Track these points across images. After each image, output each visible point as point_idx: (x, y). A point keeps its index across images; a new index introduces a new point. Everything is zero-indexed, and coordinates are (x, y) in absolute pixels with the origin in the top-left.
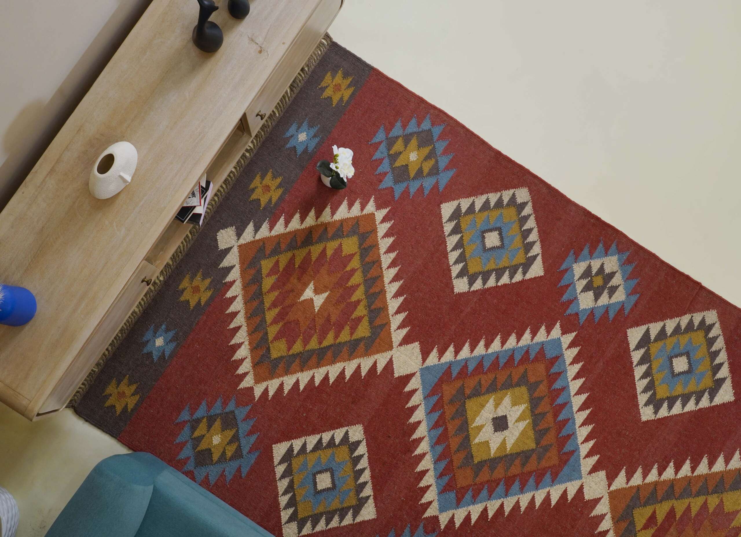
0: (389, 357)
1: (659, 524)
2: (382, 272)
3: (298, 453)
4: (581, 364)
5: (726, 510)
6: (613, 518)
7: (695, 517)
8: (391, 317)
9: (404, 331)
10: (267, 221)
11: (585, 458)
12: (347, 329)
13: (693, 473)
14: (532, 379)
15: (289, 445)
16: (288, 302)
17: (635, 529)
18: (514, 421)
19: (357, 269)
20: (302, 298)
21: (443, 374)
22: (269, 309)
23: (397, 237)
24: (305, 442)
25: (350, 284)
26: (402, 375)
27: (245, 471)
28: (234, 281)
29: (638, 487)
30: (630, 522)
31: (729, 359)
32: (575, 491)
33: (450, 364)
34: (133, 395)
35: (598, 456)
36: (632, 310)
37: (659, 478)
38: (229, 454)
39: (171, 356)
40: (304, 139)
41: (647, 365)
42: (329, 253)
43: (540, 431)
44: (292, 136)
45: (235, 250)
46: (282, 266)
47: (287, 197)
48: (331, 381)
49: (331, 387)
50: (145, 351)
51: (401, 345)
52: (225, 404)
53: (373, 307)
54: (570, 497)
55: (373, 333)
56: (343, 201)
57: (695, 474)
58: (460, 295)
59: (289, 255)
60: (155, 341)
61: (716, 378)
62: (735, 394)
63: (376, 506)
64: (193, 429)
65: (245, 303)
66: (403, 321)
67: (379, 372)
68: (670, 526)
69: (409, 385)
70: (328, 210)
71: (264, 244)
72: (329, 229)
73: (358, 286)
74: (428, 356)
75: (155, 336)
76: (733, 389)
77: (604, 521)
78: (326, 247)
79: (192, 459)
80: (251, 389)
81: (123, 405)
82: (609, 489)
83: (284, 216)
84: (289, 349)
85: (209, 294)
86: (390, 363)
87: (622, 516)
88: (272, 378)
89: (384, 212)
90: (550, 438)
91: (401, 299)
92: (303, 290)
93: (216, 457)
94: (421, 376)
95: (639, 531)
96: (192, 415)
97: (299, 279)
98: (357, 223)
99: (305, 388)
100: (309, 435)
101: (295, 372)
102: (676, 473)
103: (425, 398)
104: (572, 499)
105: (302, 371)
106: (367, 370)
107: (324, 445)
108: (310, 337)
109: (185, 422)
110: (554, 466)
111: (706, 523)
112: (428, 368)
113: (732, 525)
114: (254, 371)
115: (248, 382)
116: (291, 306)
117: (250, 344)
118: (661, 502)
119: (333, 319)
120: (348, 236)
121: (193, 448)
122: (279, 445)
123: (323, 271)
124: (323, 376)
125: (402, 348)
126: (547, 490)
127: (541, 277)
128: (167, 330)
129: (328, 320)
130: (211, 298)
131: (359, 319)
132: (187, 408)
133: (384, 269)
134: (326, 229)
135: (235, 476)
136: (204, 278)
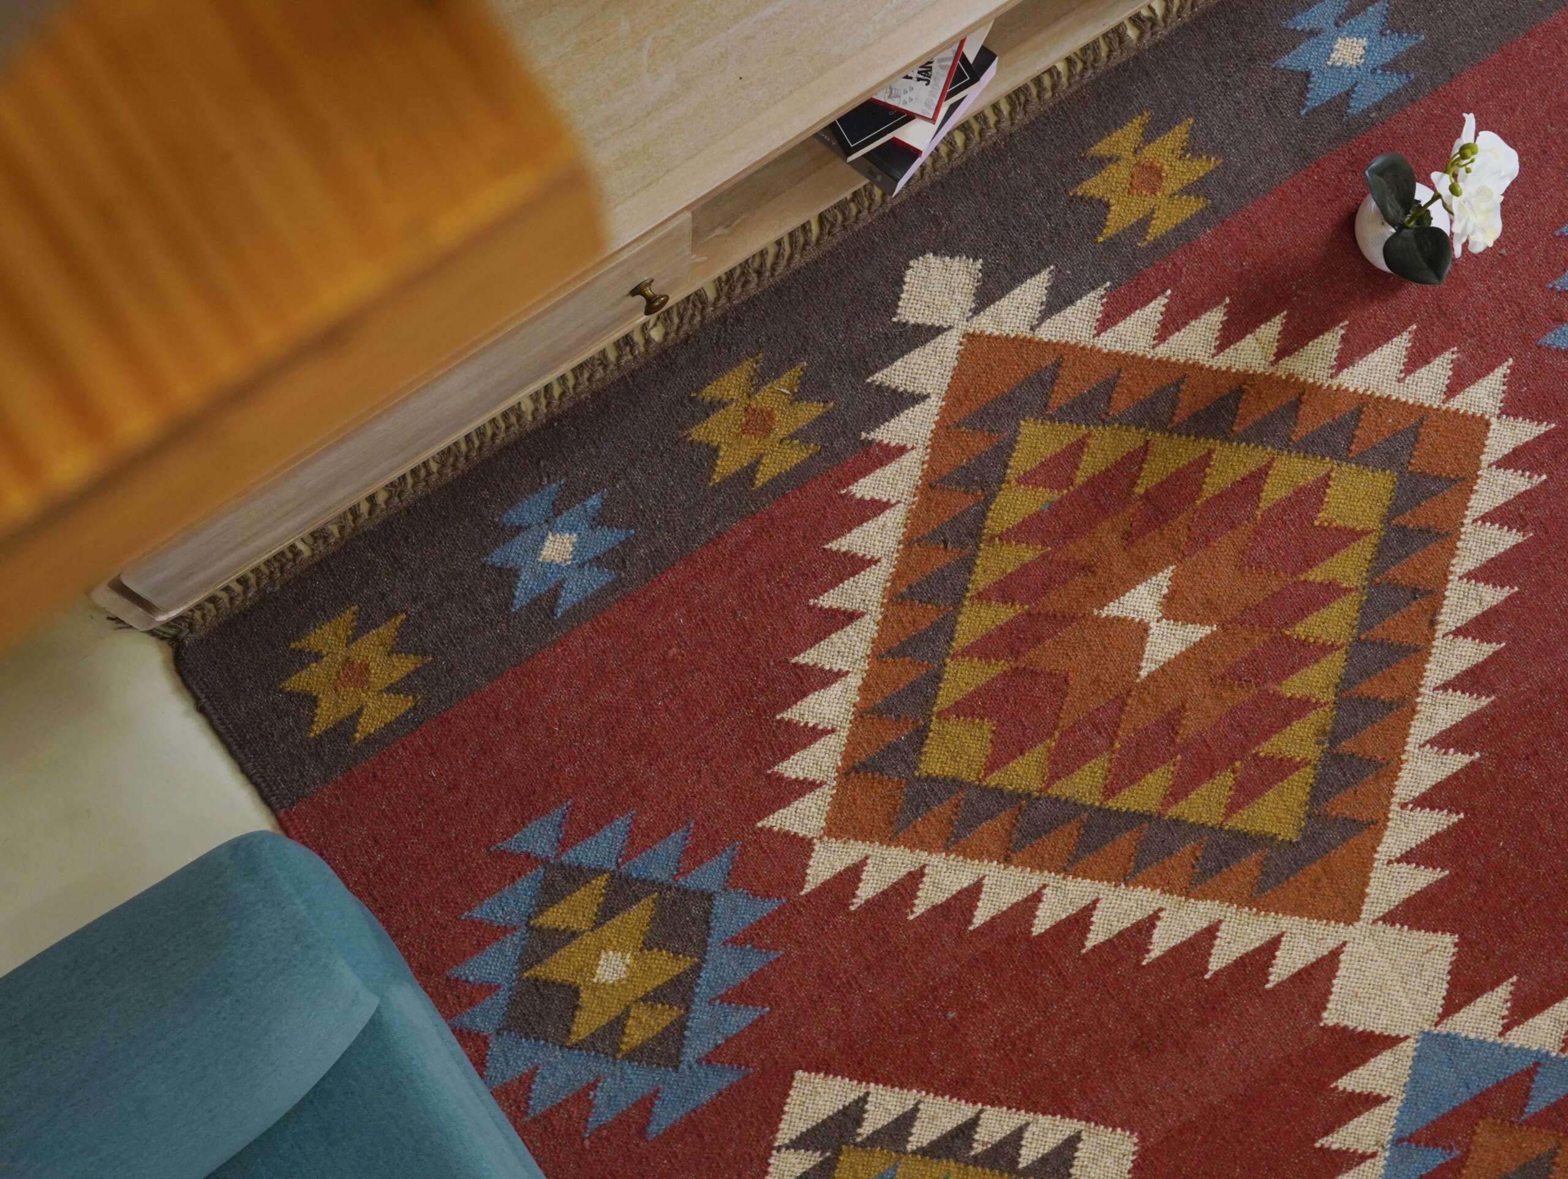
0: (1332, 944)
2: (1430, 639)
3: (874, 1139)
8: (1395, 807)
9: (1423, 878)
10: (1101, 291)
12: (1223, 784)
15: (853, 1096)
16: (1056, 601)
19: (1348, 591)
20: (1113, 609)
21: (1499, 1085)
22: (982, 596)
23: (1536, 538)
24: (916, 1109)
25: (1300, 630)
26: (1351, 1025)
27: (663, 1118)
28: (902, 450)
33: (1537, 1064)
34: (391, 689)
38: (635, 1035)
39: (575, 612)
40: (1351, 62)
42: (1274, 491)
44: (1313, 33)
45: (950, 345)
46: (1089, 466)
47: (1206, 237)
48: (1095, 937)
49: (1085, 959)
50: (496, 558)
51: (1389, 918)
52: (693, 856)
53: (1346, 746)
55: (1309, 837)
56: (1399, 333)
59: (1131, 439)
60: (543, 538)
64: (550, 895)
65: (908, 543)
66: (1434, 840)
67: (1273, 980)
69: (1361, 1071)
70: (1330, 342)
71: (1058, 365)
72: (1305, 409)
73: (1326, 649)
74: (1468, 1001)
75: (550, 521)
78: (1269, 466)
79: (501, 998)
80: (803, 847)
81: (345, 711)
83: (1170, 297)
84: (992, 766)
85: (796, 456)
86: (1327, 965)
88: (891, 840)
89: (1526, 431)
91: (1457, 761)
92: (1128, 585)
93: (584, 1026)
94: (1417, 1060)
96: (564, 845)
97: (1129, 538)
98: (1415, 430)
99: (991, 924)
100: (939, 1092)
101: (978, 854)
103: (1398, 1141)
105: (1007, 860)
106: (1236, 955)
107: (978, 1148)
108: (1084, 756)
109: (530, 860)
112: (1451, 1041)
114: (841, 787)
115: (802, 817)
116: (1061, 619)
117: (865, 688)
119: (1190, 727)
120: (1362, 460)
121: (520, 961)
122: (818, 1079)
123: (1225, 546)
124: (1071, 911)
125: (1392, 933)
128: (601, 520)
129: (1171, 722)
130: (798, 476)
131: (1282, 768)
132: (556, 815)
133: (1441, 630)
134: (1296, 405)
135: (623, 1120)
136: (800, 395)
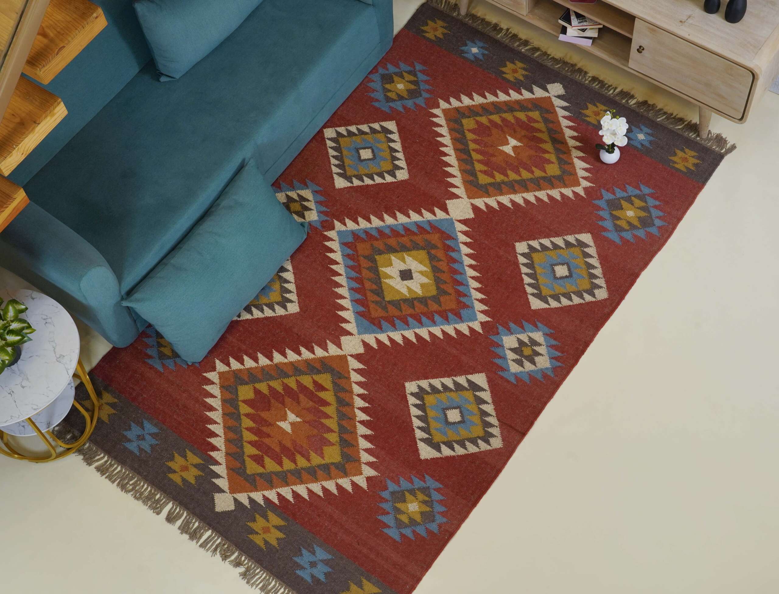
0: (462, 196)
1: (317, 393)
2: (531, 191)
3: (388, 137)
4: (455, 336)
5: (325, 448)
6: (324, 358)
7: (320, 422)
8: (495, 198)
9: (483, 207)
10: (570, 114)
11: (375, 337)
12: (484, 168)
13: (359, 422)
14: (442, 299)
15: (394, 131)
16: (505, 129)
17: (314, 375)
18: (408, 285)
19: (533, 175)
20: (509, 138)
21: (448, 234)
22: (500, 117)
23: (561, 203)
24: (397, 142)
25: (521, 170)
26: (448, 206)
27: (376, 104)
28: (522, 95)
29: (349, 378)
30: (320, 371)
31: (458, 456)
32: (348, 329)
33: (456, 239)
34: (435, 36)
35: (376, 348)
36: (502, 377)
37: (355, 395)
38: (389, 94)
39: (464, 57)
40: (639, 138)
41: (453, 388)
42: (547, 156)
43: (400, 304)
44: (641, 130)
45: (546, 94)
46: (535, 125)
47: (591, 127)
48: (444, 158)
49: (439, 158)
50: (468, 42)
51: (472, 204)
52: (428, 91)
53: (503, 186)
54: (344, 325)
55: (482, 186)
56: (590, 165)
57: (358, 424)
58: (514, 247)
59: (544, 129)
60: (475, 47)
61: (441, 445)
62: (427, 459)
63: (345, 188)
64: (409, 73)
65: (505, 102)
66: (492, 207)
67: (450, 189)
68: (314, 402)
69: (440, 211)
70: (581, 154)
71: (552, 113)
72: (566, 155)
73: (520, 176)
74: (462, 223)
75: (479, 47)
76: (431, 459)
77: (322, 351)
78: (551, 153)
79: (387, 72)
80: (438, 106)
81: (428, 31)
82: (348, 355)
83: (575, 126)
84: (469, 130)
85: (512, 79)
86: (457, 197)
87: (325, 365)
88: (446, 120)
89: (582, 193)
90: (393, 311)
91: (509, 205)
92: (515, 138)
93: (388, 86)
94: (446, 219)
95: (312, 377)
96: (420, 71)
97: (525, 136)
98: (571, 174)
99: (438, 141)
100: (402, 144)
101: (450, 134)
102: (359, 409)
103: (429, 221)
104: (342, 327)
105: (451, 139)
106: (452, 182)
107: (394, 154)
108: (478, 144)
109: (414, 67)
110: (370, 314)
111: (315, 432)
112: (453, 223)
113: (311, 452)
114: (452, 109)
115: (443, 105)
116: (502, 130)
117: (473, 106)
118: (335, 395)
119: (493, 159)
120: (560, 167)
121: (394, 73)
122: (395, 124)
123: (532, 152)
124: (447, 153)
125: (469, 206)
126: (351, 308)
127: (530, 307)
128: (483, 55)
129: (493, 155)
130: (509, 81)
131: (493, 177)
132: (424, 68)
133: (534, 193)
134: (565, 153)
135: (373, 98)
136: (523, 76)
